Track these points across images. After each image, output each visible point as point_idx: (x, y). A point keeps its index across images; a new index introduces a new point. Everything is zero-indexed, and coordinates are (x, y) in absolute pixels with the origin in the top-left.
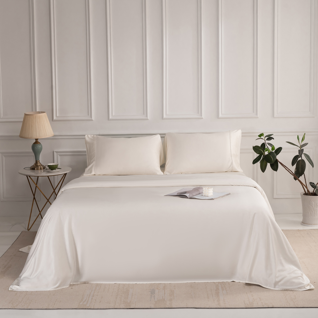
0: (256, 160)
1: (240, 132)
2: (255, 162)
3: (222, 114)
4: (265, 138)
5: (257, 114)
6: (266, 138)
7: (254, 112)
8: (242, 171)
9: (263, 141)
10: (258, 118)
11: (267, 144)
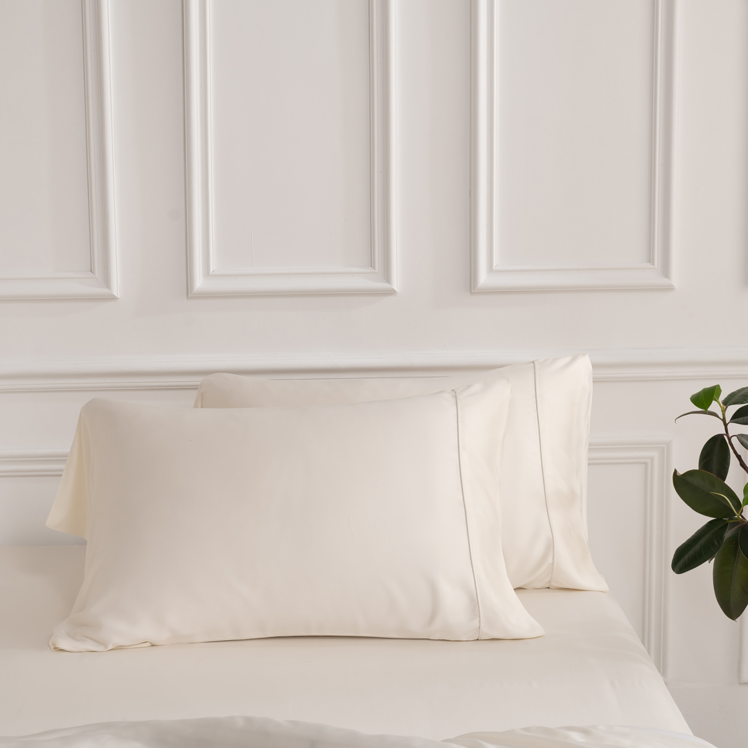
0: (691, 552)
1: (584, 365)
2: (685, 559)
3: (490, 269)
4: (724, 411)
5: (666, 272)
6: (733, 409)
7: (650, 260)
8: (604, 586)
9: (716, 428)
10: (670, 288)
11: (735, 441)
